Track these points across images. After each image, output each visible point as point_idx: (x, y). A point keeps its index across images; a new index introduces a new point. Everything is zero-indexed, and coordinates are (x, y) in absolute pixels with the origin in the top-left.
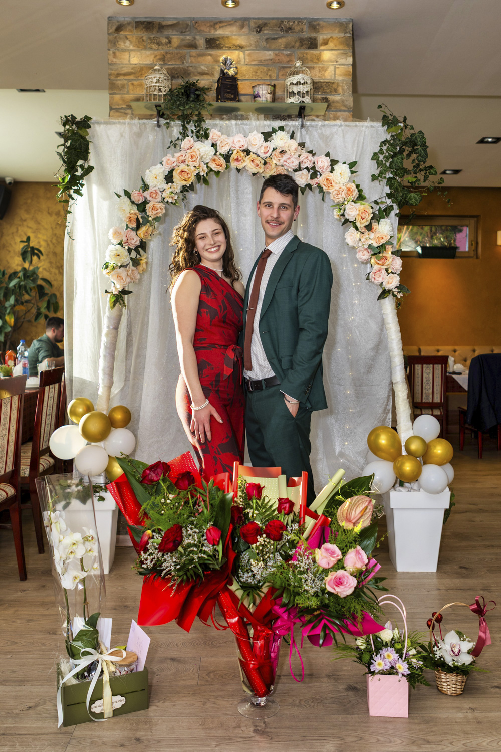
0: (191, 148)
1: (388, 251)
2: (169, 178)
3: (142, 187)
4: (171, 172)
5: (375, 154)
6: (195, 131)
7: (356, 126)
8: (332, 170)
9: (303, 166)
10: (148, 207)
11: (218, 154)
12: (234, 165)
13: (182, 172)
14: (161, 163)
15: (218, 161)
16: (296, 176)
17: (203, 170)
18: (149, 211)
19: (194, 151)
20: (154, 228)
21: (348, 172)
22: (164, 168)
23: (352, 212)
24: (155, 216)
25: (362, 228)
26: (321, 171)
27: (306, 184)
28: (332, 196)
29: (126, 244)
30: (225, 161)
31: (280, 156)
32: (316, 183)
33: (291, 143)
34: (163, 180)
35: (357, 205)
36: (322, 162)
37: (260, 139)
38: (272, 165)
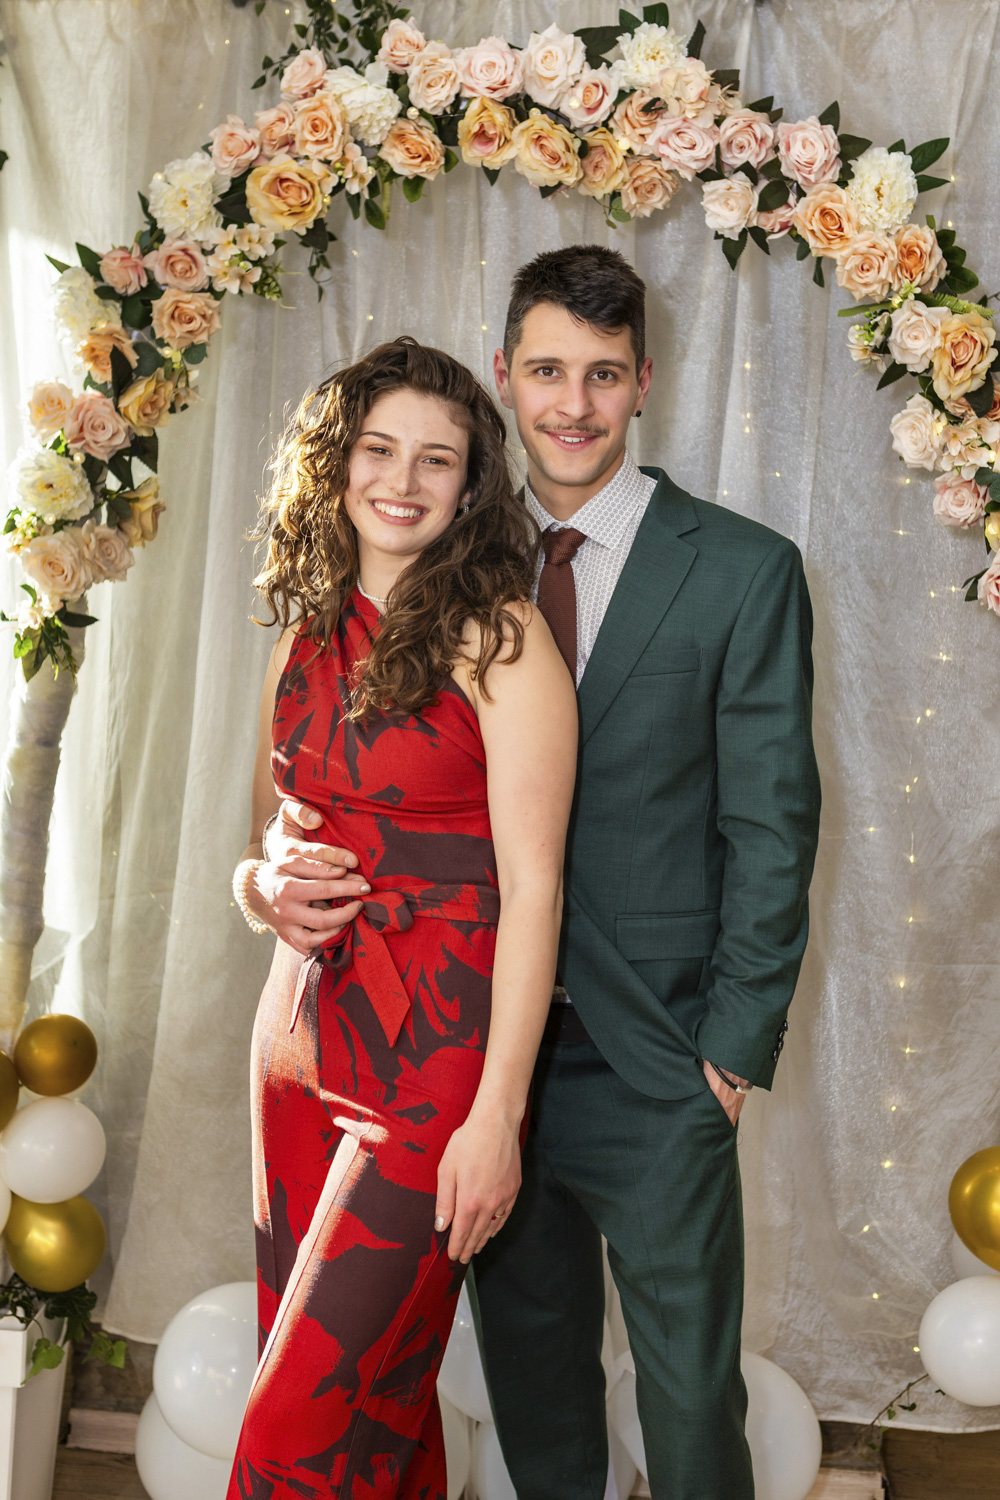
0: (314, 91)
2: (233, 206)
3: (142, 235)
4: (239, 184)
6: (354, 21)
8: (845, 179)
9: (734, 159)
10: (161, 306)
11: (412, 112)
12: (471, 154)
13: (281, 180)
14: (206, 148)
15: (415, 137)
16: (706, 198)
17: (355, 174)
18: (162, 326)
19: (322, 105)
20: (182, 385)
21: (906, 181)
22: (216, 165)
23: (916, 338)
24: (186, 343)
25: (957, 402)
26: (800, 180)
27: (743, 226)
28: (843, 273)
29: (79, 445)
30: (441, 138)
31: (643, 119)
32: (781, 223)
33: (689, 71)
34: (209, 213)
35: (937, 315)
36: (808, 143)
37: (573, 56)
38: (613, 155)
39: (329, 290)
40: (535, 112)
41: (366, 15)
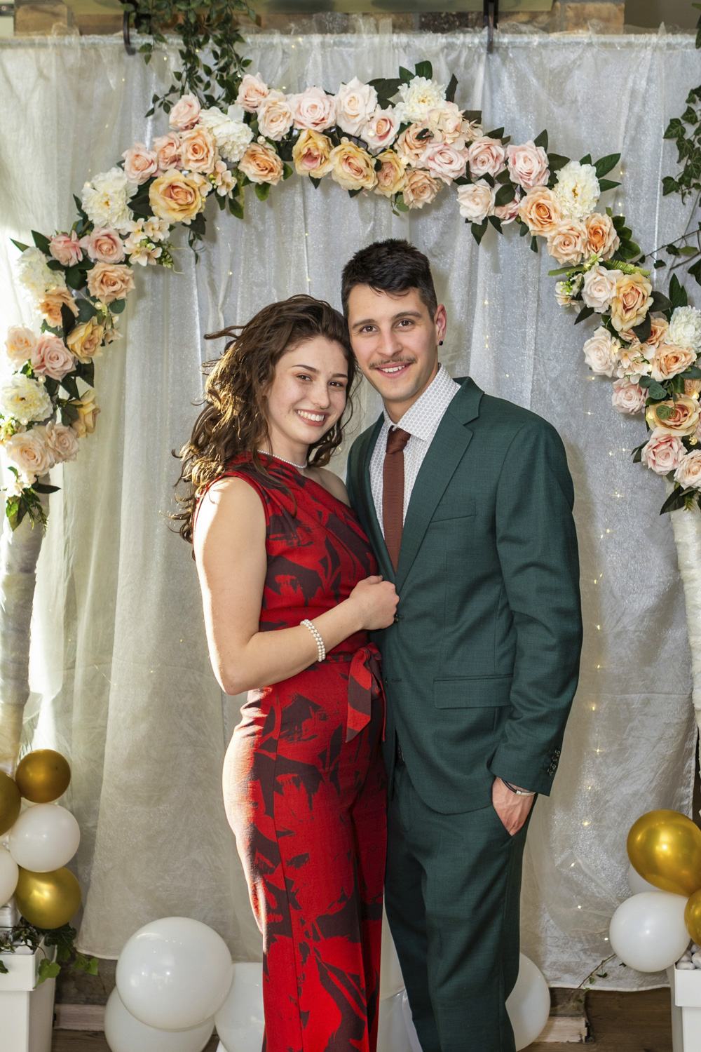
0: (193, 125)
1: (691, 393)
2: (140, 205)
3: (77, 224)
4: (144, 188)
5: (674, 123)
6: (214, 68)
7: (629, 45)
8: (552, 183)
9: (478, 170)
10: (93, 274)
11: (261, 139)
12: (301, 168)
13: (173, 187)
14: (120, 164)
15: (263, 156)
16: (460, 197)
17: (224, 183)
18: (94, 287)
19: (199, 134)
20: (109, 327)
21: (592, 185)
22: (128, 177)
23: (600, 290)
24: (111, 300)
25: (627, 332)
26: (523, 185)
27: (485, 216)
28: (552, 247)
29: (41, 371)
30: (281, 157)
31: (417, 143)
32: (510, 214)
33: (448, 111)
34: (124, 210)
35: (614, 275)
36: (527, 160)
37: (369, 100)
38: (397, 168)
39: (202, 256)
40: (344, 140)
41: (222, 64)
